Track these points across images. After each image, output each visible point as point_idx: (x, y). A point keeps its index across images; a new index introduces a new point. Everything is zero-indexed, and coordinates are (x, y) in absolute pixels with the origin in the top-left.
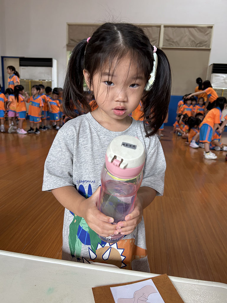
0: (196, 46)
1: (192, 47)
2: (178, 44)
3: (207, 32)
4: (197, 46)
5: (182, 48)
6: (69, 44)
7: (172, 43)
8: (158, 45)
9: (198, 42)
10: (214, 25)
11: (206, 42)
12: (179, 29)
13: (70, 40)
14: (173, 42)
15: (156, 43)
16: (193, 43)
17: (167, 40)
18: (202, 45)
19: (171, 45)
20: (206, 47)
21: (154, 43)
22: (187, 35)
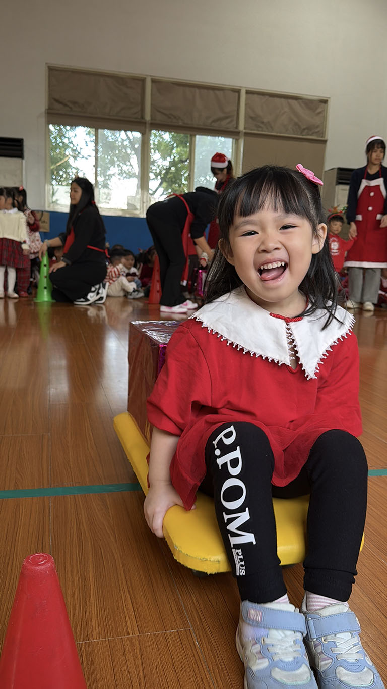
0: (301, 134)
1: (295, 134)
2: (272, 127)
3: (319, 110)
4: (304, 133)
5: (279, 134)
6: (50, 108)
7: (261, 125)
8: (235, 126)
9: (305, 127)
10: (329, 98)
11: (318, 127)
12: (271, 99)
13: (52, 101)
14: (263, 123)
15: (232, 121)
16: (297, 126)
17: (251, 118)
18: (311, 133)
19: (260, 129)
20: (318, 137)
21: (229, 123)
22: (286, 112)
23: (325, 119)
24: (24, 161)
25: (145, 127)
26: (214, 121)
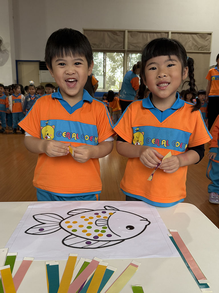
0: (198, 50)
1: (195, 51)
3: (207, 38)
9: (200, 47)
10: (212, 32)
11: (207, 46)
12: (184, 35)
16: (196, 47)
18: (203, 49)
20: (207, 51)
22: (190, 40)
23: (210, 42)
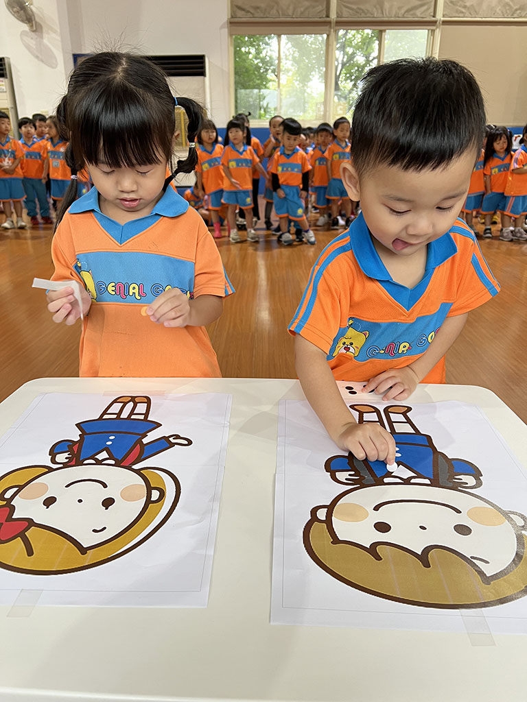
0: (512, 16)
1: (504, 18)
2: (476, 12)
4: (515, 15)
5: (484, 19)
6: (232, 17)
7: (463, 10)
8: (432, 14)
13: (235, 9)
14: (465, 7)
15: (428, 9)
16: (507, 8)
18: (524, 14)
19: (461, 15)
21: (424, 11)
24: (207, 79)
25: (330, 27)
26: (408, 11)
